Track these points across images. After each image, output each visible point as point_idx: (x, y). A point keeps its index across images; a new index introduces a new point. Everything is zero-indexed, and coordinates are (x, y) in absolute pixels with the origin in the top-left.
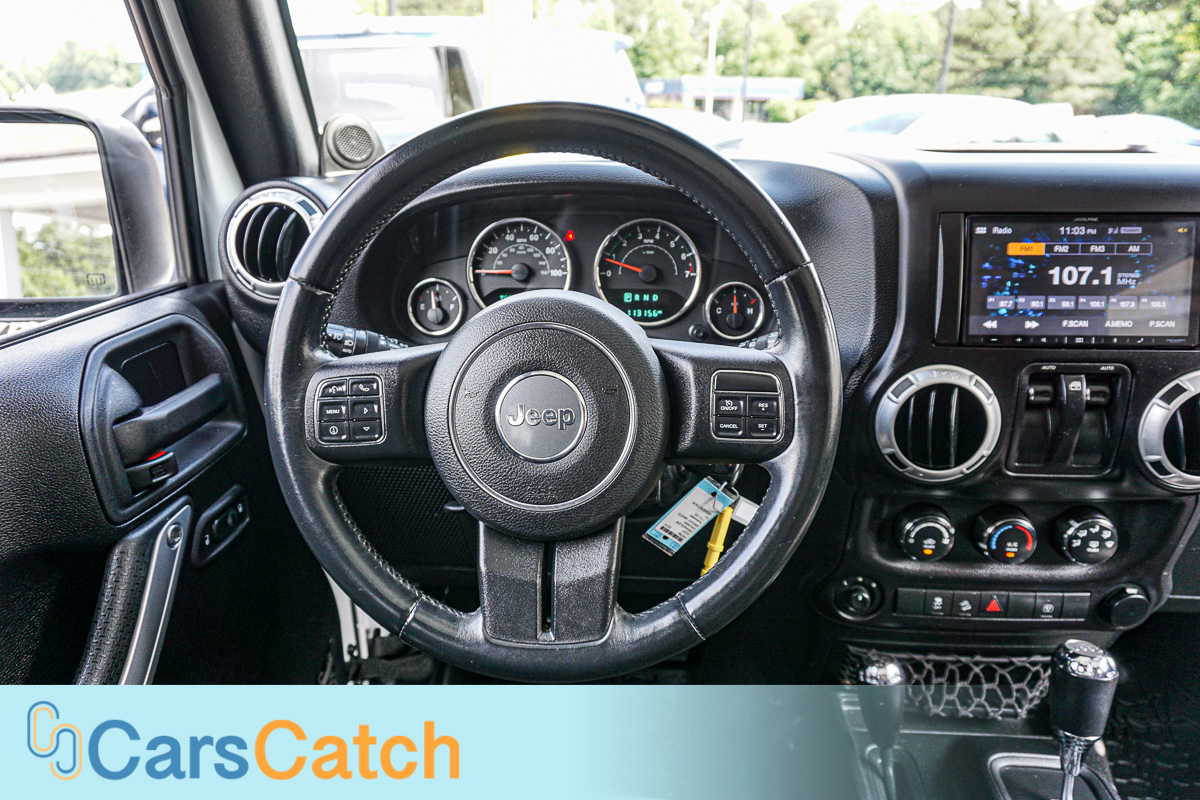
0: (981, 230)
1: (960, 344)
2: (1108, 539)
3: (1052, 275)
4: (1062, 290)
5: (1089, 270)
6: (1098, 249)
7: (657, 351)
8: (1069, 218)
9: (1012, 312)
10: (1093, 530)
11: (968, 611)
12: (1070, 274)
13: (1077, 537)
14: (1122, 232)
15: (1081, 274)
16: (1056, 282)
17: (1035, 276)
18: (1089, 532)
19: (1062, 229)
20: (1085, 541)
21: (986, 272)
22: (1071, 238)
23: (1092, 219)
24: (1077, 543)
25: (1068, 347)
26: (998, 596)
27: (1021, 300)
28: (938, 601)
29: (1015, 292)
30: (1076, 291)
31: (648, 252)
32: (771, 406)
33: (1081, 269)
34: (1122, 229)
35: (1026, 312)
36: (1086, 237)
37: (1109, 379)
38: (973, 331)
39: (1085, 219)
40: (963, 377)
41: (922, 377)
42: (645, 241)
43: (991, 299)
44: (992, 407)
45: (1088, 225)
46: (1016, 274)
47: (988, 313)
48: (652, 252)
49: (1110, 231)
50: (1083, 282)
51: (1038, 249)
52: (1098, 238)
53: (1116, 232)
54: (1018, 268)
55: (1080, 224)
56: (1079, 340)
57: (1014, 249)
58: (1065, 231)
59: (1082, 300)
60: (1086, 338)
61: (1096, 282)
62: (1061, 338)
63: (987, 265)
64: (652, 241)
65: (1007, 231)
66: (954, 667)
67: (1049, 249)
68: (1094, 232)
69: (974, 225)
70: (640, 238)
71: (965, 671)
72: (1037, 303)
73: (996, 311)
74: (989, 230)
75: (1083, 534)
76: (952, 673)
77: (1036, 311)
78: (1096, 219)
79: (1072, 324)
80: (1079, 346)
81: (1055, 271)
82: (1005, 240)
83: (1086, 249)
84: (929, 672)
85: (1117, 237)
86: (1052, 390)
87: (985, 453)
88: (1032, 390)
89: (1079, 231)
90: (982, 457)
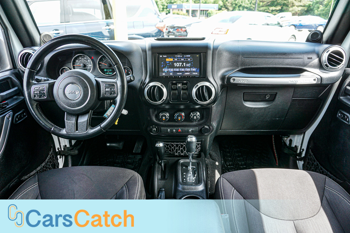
0: (161, 56)
1: (158, 78)
2: (198, 116)
4: (177, 67)
5: (181, 63)
6: (183, 60)
7: (96, 80)
8: (176, 53)
9: (168, 72)
10: (195, 114)
11: (175, 132)
12: (178, 64)
13: (192, 116)
15: (180, 64)
16: (175, 66)
17: (171, 65)
18: (194, 115)
20: (193, 116)
21: (162, 64)
22: (178, 57)
24: (192, 117)
25: (177, 78)
26: (180, 128)
27: (169, 69)
28: (169, 130)
29: (168, 68)
30: (179, 67)
31: (108, 61)
32: (114, 90)
33: (180, 63)
35: (170, 72)
36: (180, 57)
37: (186, 84)
38: (160, 75)
40: (158, 84)
41: (151, 84)
43: (163, 69)
44: (165, 90)
45: (180, 55)
46: (168, 64)
47: (163, 72)
49: (185, 56)
50: (180, 66)
51: (172, 60)
52: (183, 57)
54: (168, 63)
56: (180, 77)
57: (167, 60)
58: (176, 56)
59: (180, 69)
60: (181, 76)
61: (182, 66)
62: (176, 76)
63: (162, 63)
65: (166, 56)
66: (180, 145)
67: (174, 60)
68: (182, 56)
69: (159, 55)
71: (182, 146)
72: (172, 70)
73: (165, 71)
74: (163, 56)
75: (193, 115)
76: (179, 146)
77: (172, 71)
79: (179, 74)
80: (180, 78)
81: (175, 64)
82: (165, 58)
83: (180, 59)
84: (175, 146)
85: (186, 57)
86: (176, 86)
87: (164, 98)
88: (172, 86)
89: (179, 56)
90: (164, 99)
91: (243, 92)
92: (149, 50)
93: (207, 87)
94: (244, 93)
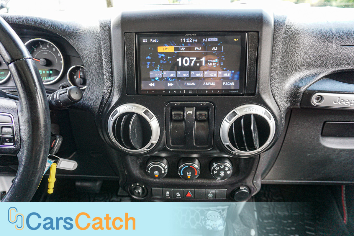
0: (145, 41)
1: (137, 94)
2: (228, 171)
3: (179, 61)
4: (183, 68)
5: (195, 59)
6: (198, 49)
8: (183, 33)
9: (161, 79)
10: (222, 167)
11: (179, 197)
12: (186, 61)
13: (215, 170)
14: (209, 41)
15: (191, 61)
16: (180, 65)
17: (170, 62)
18: (220, 168)
19: (182, 39)
20: (219, 172)
21: (148, 60)
22: (186, 44)
23: (194, 35)
24: (215, 172)
25: (186, 95)
26: (190, 191)
27: (165, 73)
28: (168, 193)
29: (162, 70)
30: (189, 69)
31: (45, 53)
33: (191, 58)
34: (209, 39)
35: (167, 79)
36: (192, 43)
37: (206, 108)
38: (143, 86)
39: (190, 35)
40: (139, 109)
41: (122, 109)
42: (43, 48)
43: (151, 73)
44: (154, 123)
45: (193, 37)
46: (162, 61)
47: (150, 79)
48: (46, 53)
49: (204, 40)
50: (192, 64)
51: (171, 49)
52: (199, 43)
53: (206, 41)
54: (162, 58)
55: (189, 37)
56: (191, 92)
57: (160, 49)
58: (183, 40)
59: (192, 73)
60: (194, 90)
61: (198, 65)
62: (183, 90)
63: (148, 57)
64: (46, 48)
65: (156, 41)
67: (176, 49)
68: (196, 41)
69: (141, 38)
70: (41, 47)
72: (172, 75)
73: (154, 78)
74: (149, 41)
75: (218, 169)
77: (173, 78)
78: (195, 35)
79: (188, 84)
80: (191, 95)
81: (180, 60)
82: (156, 45)
83: (193, 49)
85: (207, 43)
86: (182, 113)
87: (153, 142)
88: (173, 113)
89: (189, 40)
90: (152, 144)
91: (325, 120)
92: (116, 26)
93: (258, 118)
94: (325, 123)
